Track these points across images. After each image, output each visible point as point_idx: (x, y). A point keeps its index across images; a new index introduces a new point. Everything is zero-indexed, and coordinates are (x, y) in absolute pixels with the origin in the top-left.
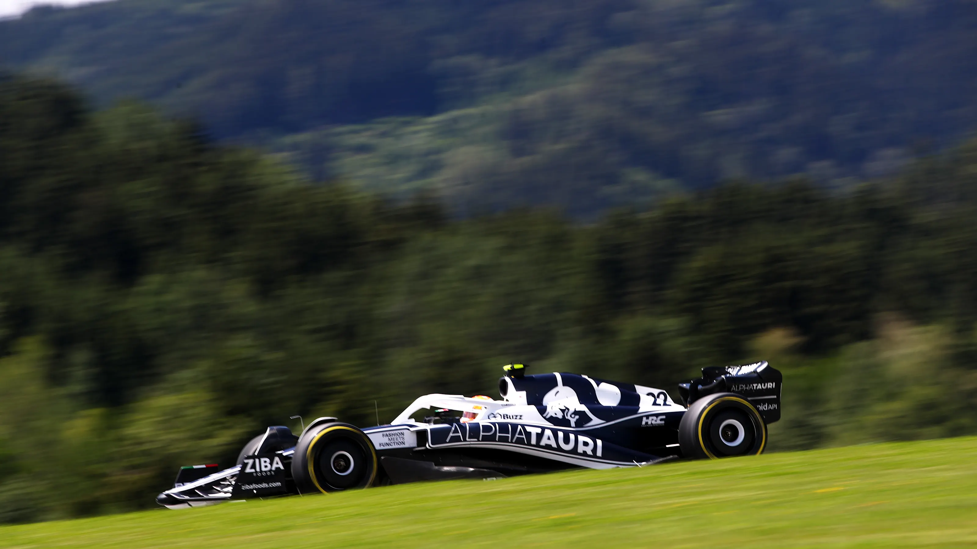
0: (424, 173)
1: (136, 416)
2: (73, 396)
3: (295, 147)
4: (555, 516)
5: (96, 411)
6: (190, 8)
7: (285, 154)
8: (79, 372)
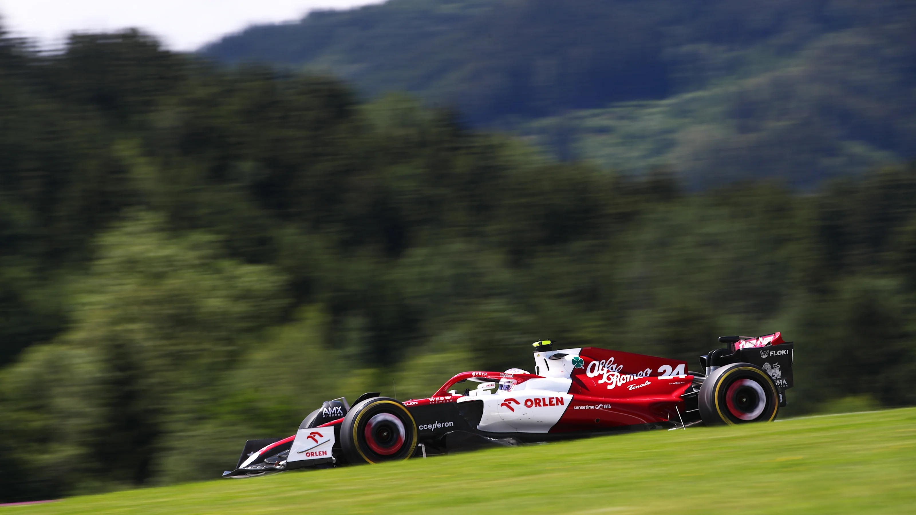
0: (658, 151)
1: (405, 374)
2: (347, 357)
3: (542, 131)
4: (783, 458)
5: (369, 371)
6: (448, 9)
7: (534, 138)
8: (354, 336)
